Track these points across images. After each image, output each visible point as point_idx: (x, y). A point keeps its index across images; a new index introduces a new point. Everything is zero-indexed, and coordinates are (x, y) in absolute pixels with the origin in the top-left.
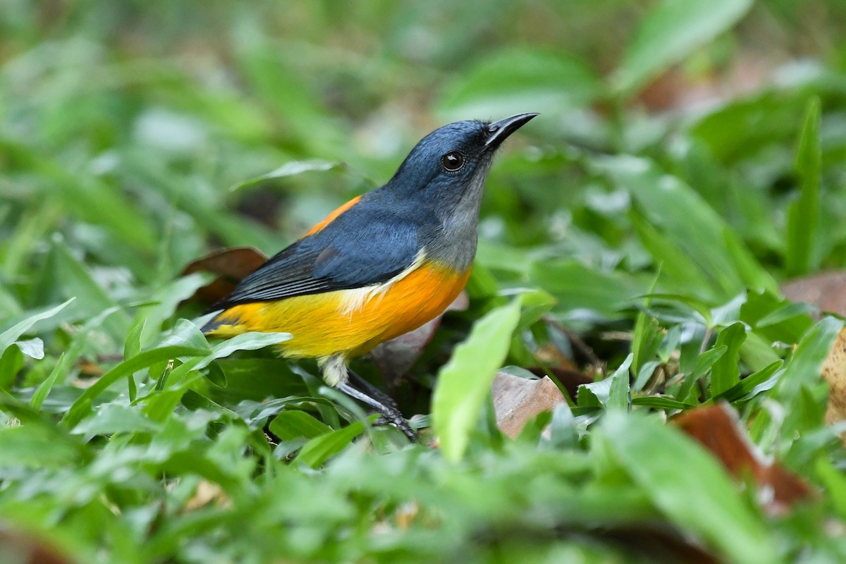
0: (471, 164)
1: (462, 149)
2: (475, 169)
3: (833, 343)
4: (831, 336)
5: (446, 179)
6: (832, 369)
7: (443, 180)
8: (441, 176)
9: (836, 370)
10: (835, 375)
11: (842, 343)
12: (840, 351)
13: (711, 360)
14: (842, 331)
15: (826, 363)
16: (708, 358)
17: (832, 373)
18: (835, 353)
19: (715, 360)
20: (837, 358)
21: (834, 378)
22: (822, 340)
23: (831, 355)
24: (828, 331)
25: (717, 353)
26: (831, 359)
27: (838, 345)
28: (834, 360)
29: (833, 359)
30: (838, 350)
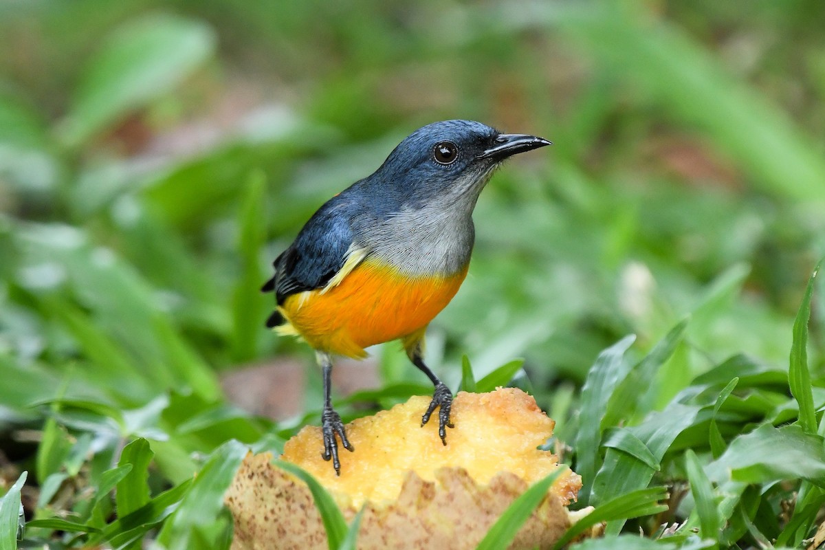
0: (461, 163)
1: (459, 144)
2: (463, 170)
3: (237, 470)
4: (234, 463)
5: (431, 169)
6: (236, 498)
7: (427, 169)
8: (427, 165)
9: (240, 499)
10: (240, 504)
11: (246, 468)
12: (244, 477)
13: (114, 480)
14: (247, 456)
15: (230, 492)
16: (112, 477)
17: (236, 503)
18: (238, 480)
19: (120, 480)
20: (241, 485)
21: (239, 508)
22: (224, 467)
23: (234, 482)
24: (232, 456)
25: (121, 472)
26: (235, 488)
27: (242, 472)
28: (238, 489)
29: (237, 486)
30: (241, 476)
